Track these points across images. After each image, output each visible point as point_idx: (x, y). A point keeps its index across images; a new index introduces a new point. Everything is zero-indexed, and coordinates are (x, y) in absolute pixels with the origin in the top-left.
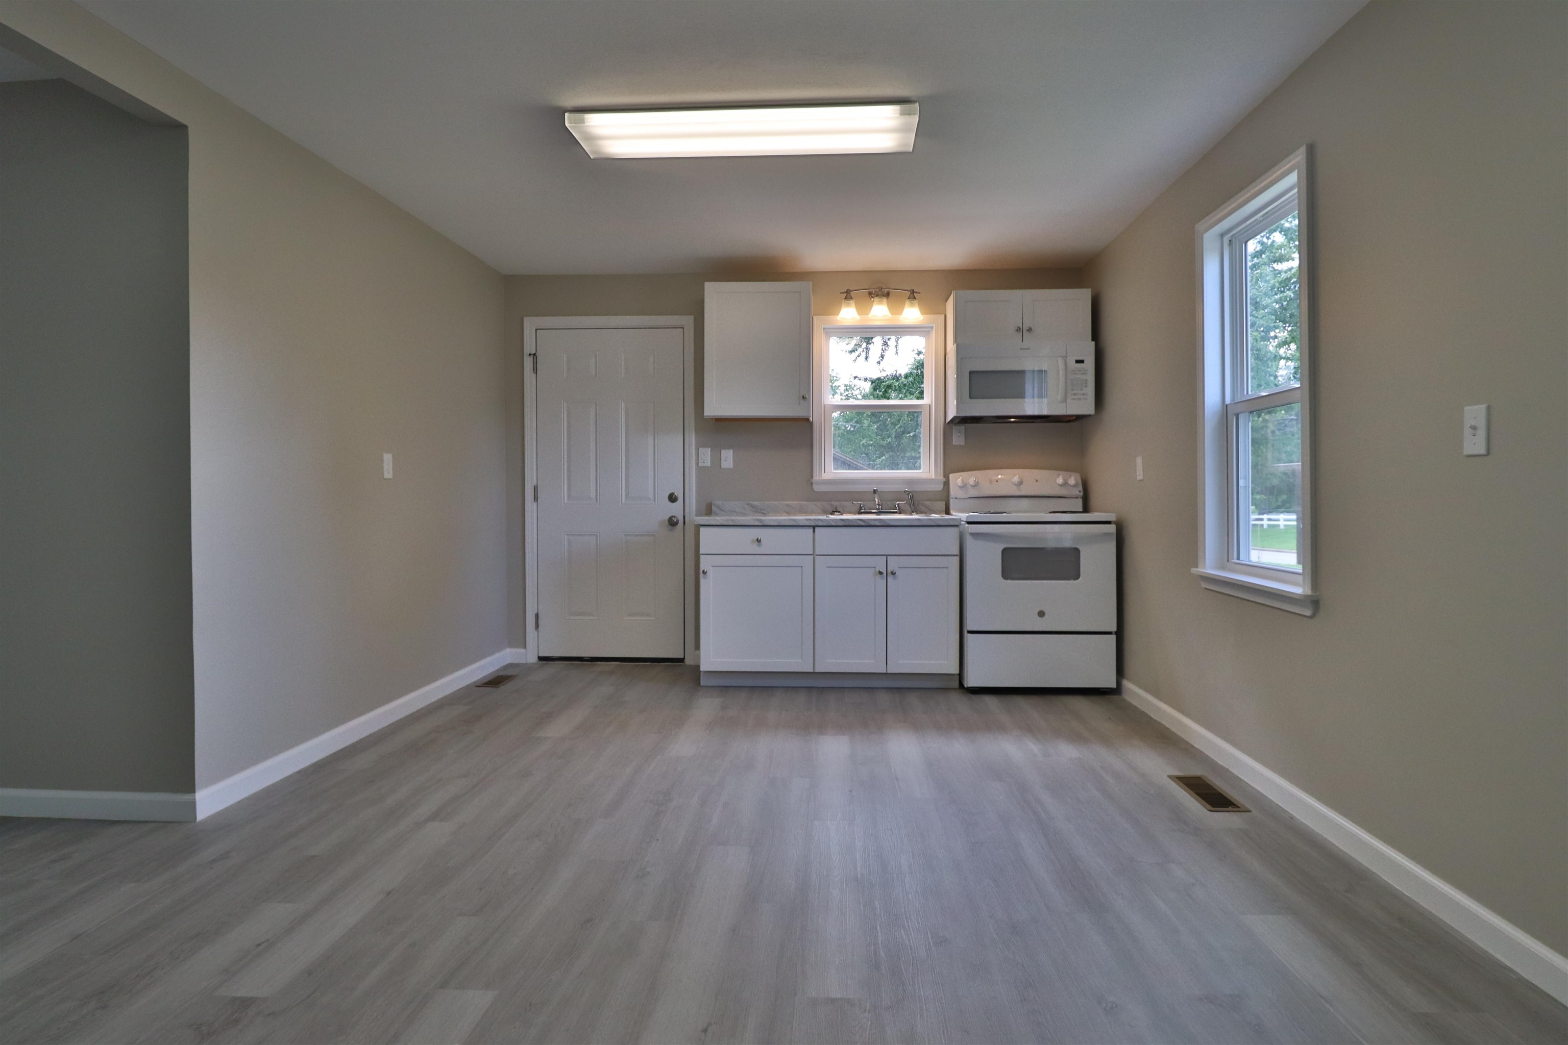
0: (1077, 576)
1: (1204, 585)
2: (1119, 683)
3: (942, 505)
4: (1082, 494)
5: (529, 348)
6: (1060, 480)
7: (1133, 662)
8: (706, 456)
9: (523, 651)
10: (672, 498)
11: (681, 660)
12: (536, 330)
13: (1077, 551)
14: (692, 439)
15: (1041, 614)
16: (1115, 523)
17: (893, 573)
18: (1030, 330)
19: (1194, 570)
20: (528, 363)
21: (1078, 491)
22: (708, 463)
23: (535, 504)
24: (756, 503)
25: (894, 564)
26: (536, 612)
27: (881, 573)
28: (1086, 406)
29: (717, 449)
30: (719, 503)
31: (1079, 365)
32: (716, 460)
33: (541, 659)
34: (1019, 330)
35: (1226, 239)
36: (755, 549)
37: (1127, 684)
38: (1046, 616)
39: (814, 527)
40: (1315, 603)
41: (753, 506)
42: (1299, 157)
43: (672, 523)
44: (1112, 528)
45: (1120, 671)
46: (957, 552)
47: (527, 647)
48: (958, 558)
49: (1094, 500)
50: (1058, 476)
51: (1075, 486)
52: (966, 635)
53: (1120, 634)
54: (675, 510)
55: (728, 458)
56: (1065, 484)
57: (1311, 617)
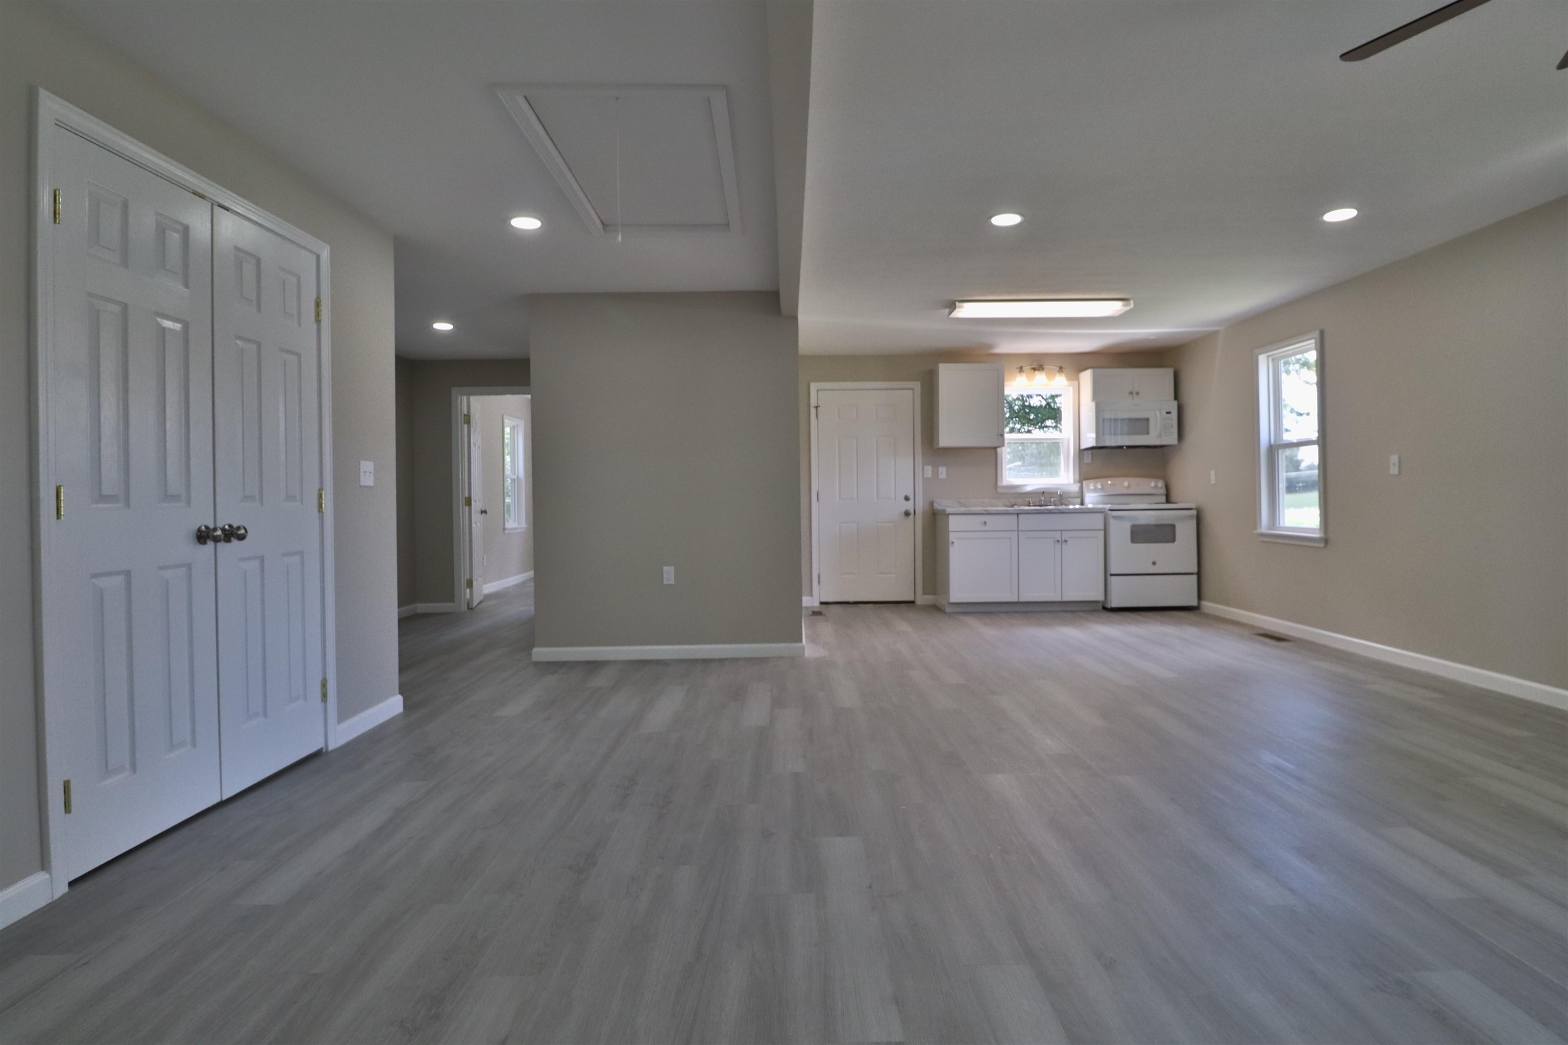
0: (1173, 540)
1: (1260, 539)
2: (1199, 603)
3: (1079, 500)
4: (1165, 492)
5: (813, 402)
6: (1153, 484)
7: (1207, 590)
8: (929, 470)
9: (811, 598)
10: (907, 499)
11: (913, 602)
12: (817, 391)
13: (1173, 526)
14: (919, 459)
15: (1154, 563)
16: (1195, 509)
17: (1066, 541)
18: (1137, 393)
19: (1255, 532)
20: (813, 411)
21: (1163, 491)
22: (930, 476)
23: (817, 503)
24: (963, 501)
25: (1066, 535)
26: (818, 573)
27: (1058, 541)
28: (1171, 439)
29: (935, 466)
30: (938, 500)
31: (1168, 415)
32: (935, 473)
33: (822, 603)
34: (1131, 393)
35: (1270, 359)
36: (983, 528)
37: (1205, 604)
38: (1157, 564)
39: (1018, 515)
40: (1326, 541)
41: (959, 503)
42: (1316, 334)
43: (907, 514)
44: (1194, 512)
45: (1200, 597)
46: (1102, 527)
47: (814, 596)
48: (1102, 533)
49: (1173, 497)
50: (1151, 482)
51: (1161, 488)
52: (1108, 576)
53: (1199, 574)
54: (909, 506)
55: (943, 472)
56: (1156, 487)
57: (1325, 547)
